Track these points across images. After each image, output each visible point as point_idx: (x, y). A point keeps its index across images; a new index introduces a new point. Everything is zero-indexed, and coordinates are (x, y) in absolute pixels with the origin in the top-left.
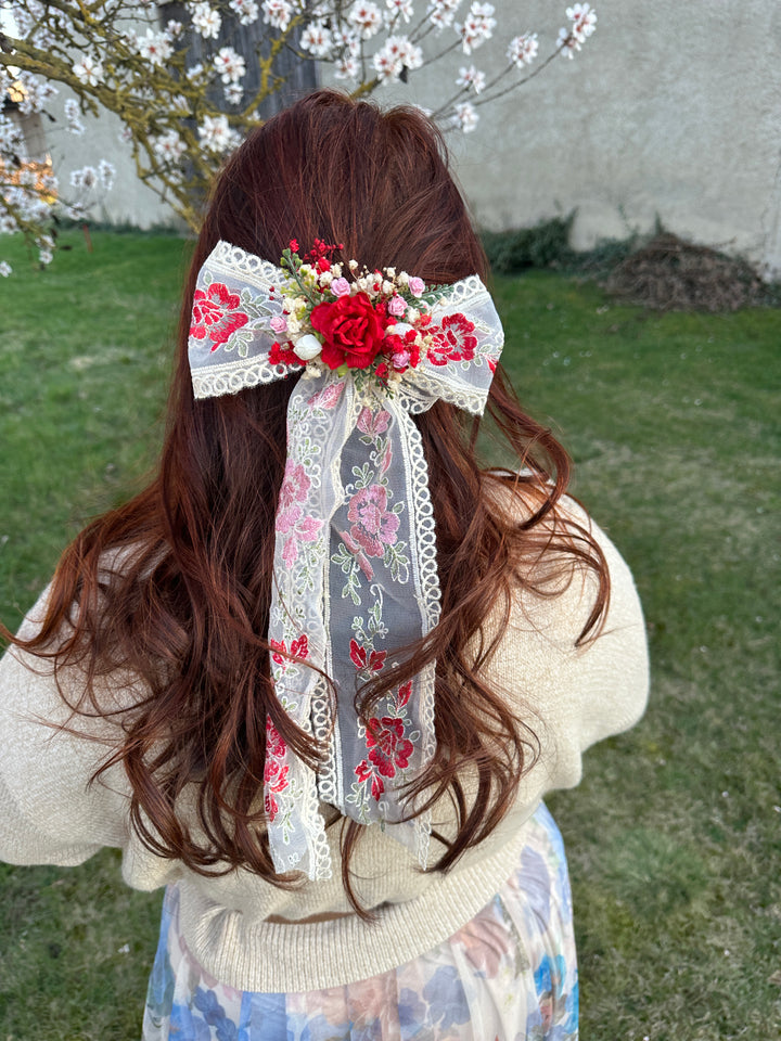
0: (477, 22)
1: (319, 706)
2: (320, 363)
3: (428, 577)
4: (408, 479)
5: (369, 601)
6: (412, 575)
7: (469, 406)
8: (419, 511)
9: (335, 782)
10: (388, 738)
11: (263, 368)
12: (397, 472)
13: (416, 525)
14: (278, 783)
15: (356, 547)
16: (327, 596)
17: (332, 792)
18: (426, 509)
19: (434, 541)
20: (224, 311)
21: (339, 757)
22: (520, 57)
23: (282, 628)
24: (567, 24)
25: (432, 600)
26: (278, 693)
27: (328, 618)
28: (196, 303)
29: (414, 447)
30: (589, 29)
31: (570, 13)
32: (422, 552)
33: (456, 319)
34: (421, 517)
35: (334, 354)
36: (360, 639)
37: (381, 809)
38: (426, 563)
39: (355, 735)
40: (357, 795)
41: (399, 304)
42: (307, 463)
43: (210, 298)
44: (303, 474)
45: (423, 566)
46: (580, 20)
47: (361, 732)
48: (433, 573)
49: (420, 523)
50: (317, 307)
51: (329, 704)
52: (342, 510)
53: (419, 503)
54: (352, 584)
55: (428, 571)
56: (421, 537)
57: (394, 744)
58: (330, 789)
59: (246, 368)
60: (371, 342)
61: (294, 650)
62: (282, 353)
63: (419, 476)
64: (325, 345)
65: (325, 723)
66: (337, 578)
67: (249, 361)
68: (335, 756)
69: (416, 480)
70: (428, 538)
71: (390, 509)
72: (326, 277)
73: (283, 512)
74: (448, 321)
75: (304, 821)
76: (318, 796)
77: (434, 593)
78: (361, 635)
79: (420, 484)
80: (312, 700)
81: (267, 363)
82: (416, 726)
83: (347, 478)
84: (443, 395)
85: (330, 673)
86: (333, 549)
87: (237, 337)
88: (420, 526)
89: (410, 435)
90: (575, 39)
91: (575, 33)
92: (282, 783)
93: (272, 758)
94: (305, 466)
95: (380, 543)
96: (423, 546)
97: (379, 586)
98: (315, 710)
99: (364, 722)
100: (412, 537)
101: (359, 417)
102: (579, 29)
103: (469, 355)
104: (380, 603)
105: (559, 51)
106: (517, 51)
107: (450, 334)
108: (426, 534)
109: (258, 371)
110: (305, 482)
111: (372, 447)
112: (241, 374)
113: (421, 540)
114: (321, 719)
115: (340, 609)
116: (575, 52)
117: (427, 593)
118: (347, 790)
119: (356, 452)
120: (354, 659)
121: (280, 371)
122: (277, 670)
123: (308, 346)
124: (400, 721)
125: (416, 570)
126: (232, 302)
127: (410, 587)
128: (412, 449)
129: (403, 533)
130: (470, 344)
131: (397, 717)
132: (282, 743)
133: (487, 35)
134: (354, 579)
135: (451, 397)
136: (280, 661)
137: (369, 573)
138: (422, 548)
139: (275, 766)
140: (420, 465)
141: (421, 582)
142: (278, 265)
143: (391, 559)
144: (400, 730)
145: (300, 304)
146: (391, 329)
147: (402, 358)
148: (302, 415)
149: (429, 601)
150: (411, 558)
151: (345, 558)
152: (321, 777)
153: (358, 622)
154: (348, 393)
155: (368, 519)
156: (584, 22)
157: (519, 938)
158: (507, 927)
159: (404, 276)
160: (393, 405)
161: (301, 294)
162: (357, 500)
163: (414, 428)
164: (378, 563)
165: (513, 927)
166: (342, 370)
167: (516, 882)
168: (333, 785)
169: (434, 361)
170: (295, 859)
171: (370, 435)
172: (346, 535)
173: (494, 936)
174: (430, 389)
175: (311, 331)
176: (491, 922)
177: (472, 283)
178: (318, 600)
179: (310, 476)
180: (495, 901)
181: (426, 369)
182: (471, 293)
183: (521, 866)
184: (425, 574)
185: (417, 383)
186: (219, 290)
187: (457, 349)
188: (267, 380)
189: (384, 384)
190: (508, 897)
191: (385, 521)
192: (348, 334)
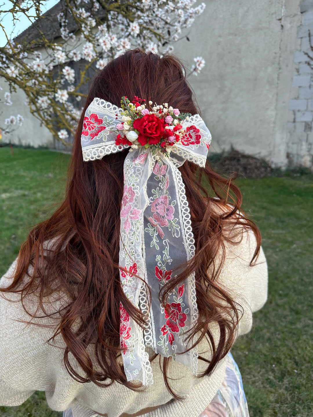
1: (142, 299)
2: (137, 143)
3: (188, 234)
4: (177, 191)
5: (162, 248)
6: (181, 233)
7: (198, 163)
8: (182, 205)
9: (152, 336)
10: (174, 314)
11: (113, 146)
12: (172, 190)
13: (182, 211)
14: (126, 336)
15: (155, 223)
16: (144, 247)
17: (151, 341)
18: (185, 204)
19: (190, 217)
20: (96, 125)
21: (153, 324)
23: (125, 260)
24: (195, 64)
25: (191, 244)
26: (125, 291)
27: (145, 257)
28: (85, 122)
29: (179, 177)
30: (202, 65)
31: (195, 60)
32: (185, 223)
33: (192, 127)
34: (183, 207)
35: (144, 139)
36: (160, 266)
37: (173, 349)
38: (187, 227)
39: (159, 312)
40: (162, 342)
41: (170, 118)
42: (133, 185)
43: (91, 120)
44: (131, 190)
45: (186, 229)
46: (199, 63)
47: (162, 311)
48: (190, 232)
49: (183, 210)
50: (136, 120)
51: (147, 298)
52: (148, 208)
53: (182, 201)
54: (155, 241)
55: (188, 231)
56: (184, 216)
57: (177, 316)
58: (150, 340)
59: (106, 146)
60: (159, 132)
61: (131, 270)
62: (121, 140)
63: (181, 189)
64: (140, 135)
65: (146, 307)
66: (148, 239)
67: (107, 143)
68: (151, 323)
69: (180, 191)
71: (170, 204)
72: (139, 108)
73: (123, 208)
74: (189, 129)
75: (139, 355)
76: (145, 343)
77: (191, 241)
78: (160, 263)
79: (182, 193)
80: (139, 297)
81: (115, 145)
82: (187, 306)
83: (150, 194)
84: (188, 158)
85: (147, 282)
86: (146, 226)
87: (102, 134)
88: (183, 211)
89: (176, 172)
91: (198, 67)
92: (128, 335)
93: (123, 323)
94: (133, 187)
95: (166, 220)
96: (185, 220)
97: (167, 240)
98: (141, 302)
99: (163, 306)
100: (180, 216)
101: (154, 168)
102: (199, 65)
103: (198, 142)
104: (168, 248)
105: (192, 73)
107: (189, 134)
108: (186, 215)
109: (112, 148)
110: (133, 194)
111: (160, 181)
112: (104, 149)
113: (184, 217)
114: (144, 306)
115: (149, 251)
116: (198, 73)
117: (188, 241)
118: (158, 339)
119: (153, 183)
120: (157, 275)
121: (120, 148)
122: (123, 281)
123: (133, 136)
124: (179, 304)
125: (183, 231)
126: (100, 122)
127: (181, 239)
128: (178, 179)
129: (176, 215)
130: (198, 137)
131: (178, 302)
132: (127, 316)
134: (156, 238)
135: (191, 159)
136: (125, 276)
137: (162, 235)
138: (185, 221)
139: (125, 327)
140: (181, 185)
141: (186, 236)
142: (119, 106)
143: (172, 226)
144: (179, 310)
145: (129, 119)
146: (167, 127)
147: (172, 138)
148: (130, 166)
149: (190, 245)
150: (180, 225)
151: (151, 230)
152: (145, 333)
153: (158, 258)
154: (149, 157)
155: (160, 210)
156: (201, 63)
157: (230, 410)
158: (225, 405)
159: (171, 108)
160: (168, 160)
161: (129, 115)
162: (154, 203)
163: (178, 170)
164: (166, 229)
165: (227, 405)
166: (147, 146)
167: (226, 384)
168: (151, 337)
169: (184, 144)
170: (136, 373)
171: (159, 176)
172: (151, 219)
173: (219, 410)
174: (183, 155)
175: (133, 130)
176: (218, 404)
177: (197, 117)
178: (140, 247)
179: (135, 191)
180: (219, 393)
181: (181, 146)
182: (196, 121)
183: (226, 376)
184: (187, 232)
185: (177, 153)
186: (94, 116)
187: (193, 140)
188: (114, 152)
189: (164, 151)
190: (223, 391)
191: (168, 210)
192: (149, 128)
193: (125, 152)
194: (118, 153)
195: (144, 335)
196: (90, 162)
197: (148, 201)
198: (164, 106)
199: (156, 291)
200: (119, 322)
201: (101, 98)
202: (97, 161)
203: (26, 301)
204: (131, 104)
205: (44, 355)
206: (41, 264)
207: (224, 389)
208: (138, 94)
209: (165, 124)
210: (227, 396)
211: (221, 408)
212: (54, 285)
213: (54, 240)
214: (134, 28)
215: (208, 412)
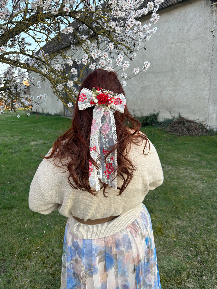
0: (126, 65)
2: (98, 104)
4: (112, 121)
5: (106, 142)
6: (113, 136)
7: (121, 111)
12: (110, 120)
15: (103, 133)
16: (99, 142)
18: (114, 126)
20: (84, 97)
21: (101, 170)
22: (136, 72)
23: (92, 145)
24: (144, 65)
27: (99, 145)
28: (80, 96)
29: (112, 116)
30: (148, 66)
31: (145, 63)
33: (119, 98)
35: (100, 102)
36: (105, 149)
37: (109, 181)
38: (115, 134)
40: (105, 177)
41: (109, 95)
46: (147, 64)
47: (105, 165)
48: (116, 136)
49: (114, 128)
50: (97, 96)
52: (101, 127)
54: (103, 139)
57: (111, 168)
60: (105, 100)
61: (94, 148)
62: (92, 102)
64: (99, 101)
66: (101, 139)
67: (87, 104)
70: (115, 130)
71: (109, 125)
72: (99, 91)
73: (92, 127)
74: (117, 99)
76: (98, 176)
77: (116, 139)
82: (115, 165)
83: (102, 123)
84: (117, 109)
85: (100, 154)
86: (100, 134)
87: (86, 100)
90: (146, 68)
91: (146, 67)
92: (92, 171)
93: (90, 166)
95: (107, 131)
96: (114, 132)
97: (107, 139)
100: (112, 130)
101: (104, 113)
102: (146, 66)
103: (121, 104)
104: (108, 142)
105: (143, 70)
106: (135, 71)
107: (118, 101)
109: (89, 105)
110: (95, 121)
111: (106, 118)
112: (86, 106)
115: (101, 143)
116: (146, 70)
118: (103, 175)
119: (104, 118)
120: (104, 152)
121: (92, 105)
122: (91, 152)
123: (96, 101)
124: (111, 164)
126: (85, 96)
127: (112, 138)
129: (111, 129)
130: (121, 102)
131: (111, 163)
132: (92, 164)
133: (128, 67)
135: (118, 110)
136: (91, 151)
137: (106, 137)
139: (90, 168)
140: (113, 119)
142: (92, 91)
143: (109, 134)
144: (112, 166)
145: (95, 95)
146: (108, 98)
147: (110, 102)
149: (116, 141)
150: (112, 133)
151: (102, 136)
153: (104, 146)
154: (102, 109)
155: (105, 128)
156: (148, 65)
157: (141, 230)
158: (139, 226)
159: (110, 91)
160: (109, 110)
161: (95, 94)
162: (104, 126)
163: (112, 114)
164: (107, 135)
165: (140, 227)
166: (101, 105)
167: (140, 217)
168: (100, 175)
169: (115, 104)
170: (94, 184)
171: (106, 116)
172: (102, 131)
173: (135, 228)
174: (115, 108)
175: (97, 99)
176: (135, 225)
177: (121, 94)
178: (98, 141)
179: (96, 120)
180: (136, 220)
181: (114, 105)
182: (121, 96)
183: (141, 214)
184: (115, 136)
185: (113, 107)
186: (83, 94)
187: (119, 103)
188: (90, 107)
189: (107, 107)
190: (138, 220)
191: (108, 127)
192: (102, 98)
193: (94, 107)
194: (91, 107)
195: (98, 174)
196: (81, 111)
197: (101, 125)
198: (107, 91)
199: (103, 158)
200: (89, 166)
201: (86, 88)
202: (83, 110)
203: (55, 160)
204: (96, 90)
205: (60, 183)
206: (62, 147)
207: (139, 219)
208: (99, 86)
209: (108, 97)
210: (140, 223)
211: (136, 227)
212: (66, 154)
213: (66, 140)
214: (111, 46)
215: (130, 228)
